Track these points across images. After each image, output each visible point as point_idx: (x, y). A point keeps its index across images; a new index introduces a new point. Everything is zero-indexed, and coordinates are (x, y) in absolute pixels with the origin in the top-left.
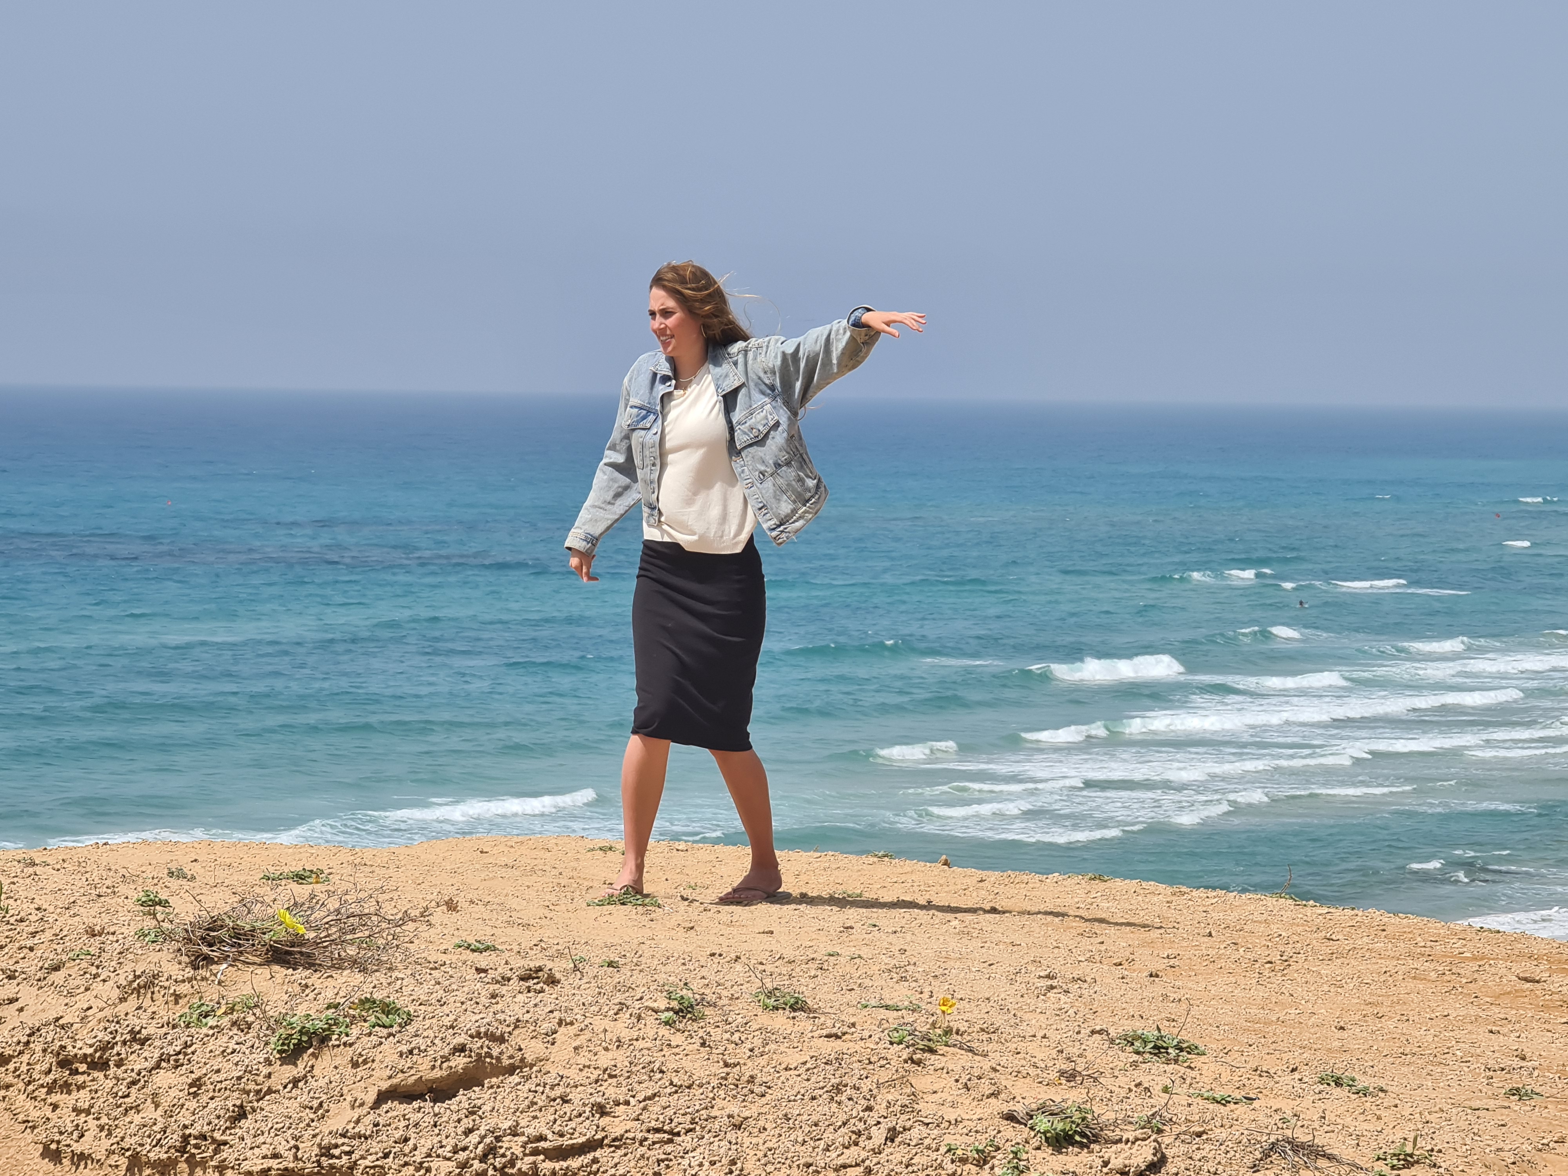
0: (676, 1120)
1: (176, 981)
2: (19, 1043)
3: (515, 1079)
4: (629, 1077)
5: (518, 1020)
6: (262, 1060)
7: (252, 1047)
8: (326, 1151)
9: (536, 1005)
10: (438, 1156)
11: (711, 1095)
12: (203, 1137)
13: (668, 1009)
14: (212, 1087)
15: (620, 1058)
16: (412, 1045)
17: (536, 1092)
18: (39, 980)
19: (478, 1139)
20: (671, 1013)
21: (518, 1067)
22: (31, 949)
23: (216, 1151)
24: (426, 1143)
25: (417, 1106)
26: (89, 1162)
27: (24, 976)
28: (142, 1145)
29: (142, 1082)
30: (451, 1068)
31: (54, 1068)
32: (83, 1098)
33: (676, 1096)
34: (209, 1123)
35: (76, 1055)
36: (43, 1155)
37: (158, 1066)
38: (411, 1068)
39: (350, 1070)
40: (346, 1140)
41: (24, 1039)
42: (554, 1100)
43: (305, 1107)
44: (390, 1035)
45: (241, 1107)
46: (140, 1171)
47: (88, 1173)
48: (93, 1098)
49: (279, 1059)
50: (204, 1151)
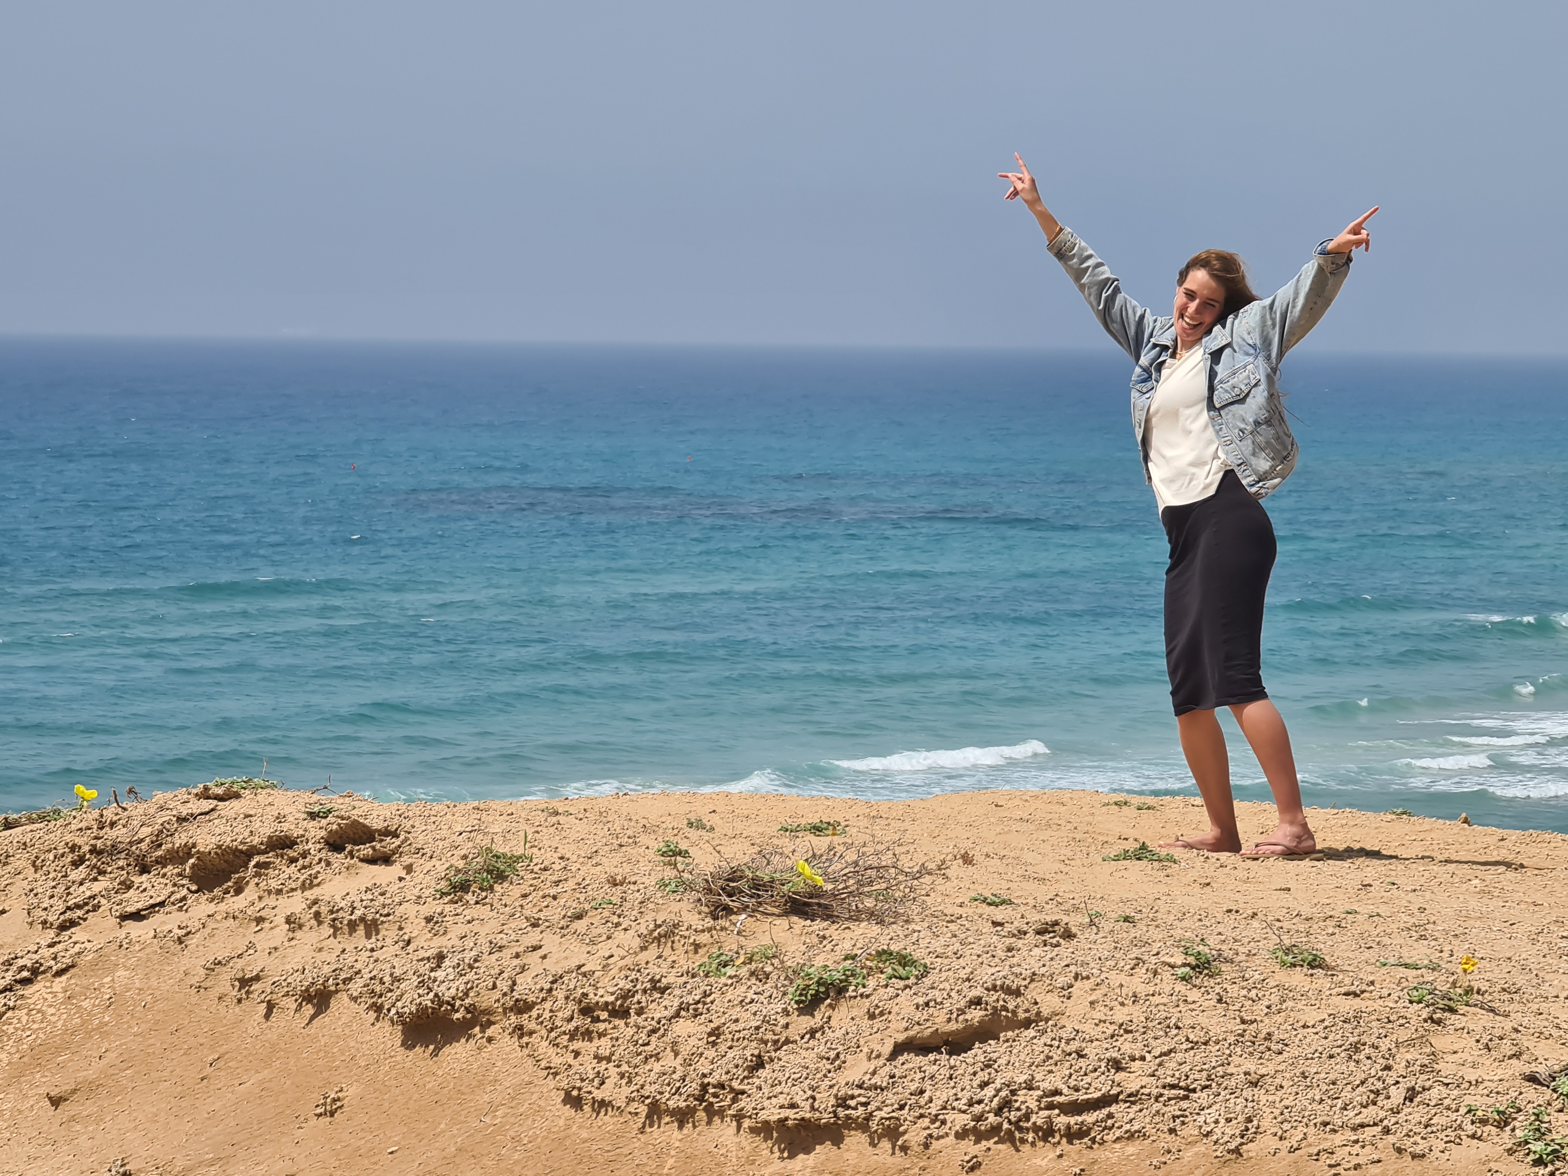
0: (1191, 1077)
1: (696, 931)
2: (542, 990)
3: (1031, 1033)
4: (1144, 1033)
5: (1034, 974)
6: (779, 1010)
7: (770, 997)
8: (842, 1102)
9: (1052, 959)
10: (953, 1109)
11: (1228, 1052)
12: (721, 1086)
13: (1184, 965)
14: (731, 1036)
15: (1137, 1013)
16: (929, 998)
17: (1051, 1046)
18: (562, 928)
19: (993, 1092)
20: (1187, 969)
21: (1034, 1021)
22: (555, 898)
23: (734, 1100)
24: (942, 1095)
25: (932, 1059)
26: (610, 1109)
27: (547, 924)
28: (661, 1093)
29: (662, 1031)
30: (967, 1021)
31: (576, 1015)
32: (604, 1045)
33: (1192, 1052)
34: (727, 1073)
35: (597, 1003)
36: (565, 1102)
37: (677, 1015)
38: (928, 1020)
39: (866, 1022)
40: (862, 1092)
41: (547, 986)
42: (1070, 1054)
43: (822, 1058)
44: (907, 987)
45: (759, 1056)
46: (660, 1119)
47: (608, 1120)
48: (613, 1046)
49: (797, 1009)
50: (722, 1100)
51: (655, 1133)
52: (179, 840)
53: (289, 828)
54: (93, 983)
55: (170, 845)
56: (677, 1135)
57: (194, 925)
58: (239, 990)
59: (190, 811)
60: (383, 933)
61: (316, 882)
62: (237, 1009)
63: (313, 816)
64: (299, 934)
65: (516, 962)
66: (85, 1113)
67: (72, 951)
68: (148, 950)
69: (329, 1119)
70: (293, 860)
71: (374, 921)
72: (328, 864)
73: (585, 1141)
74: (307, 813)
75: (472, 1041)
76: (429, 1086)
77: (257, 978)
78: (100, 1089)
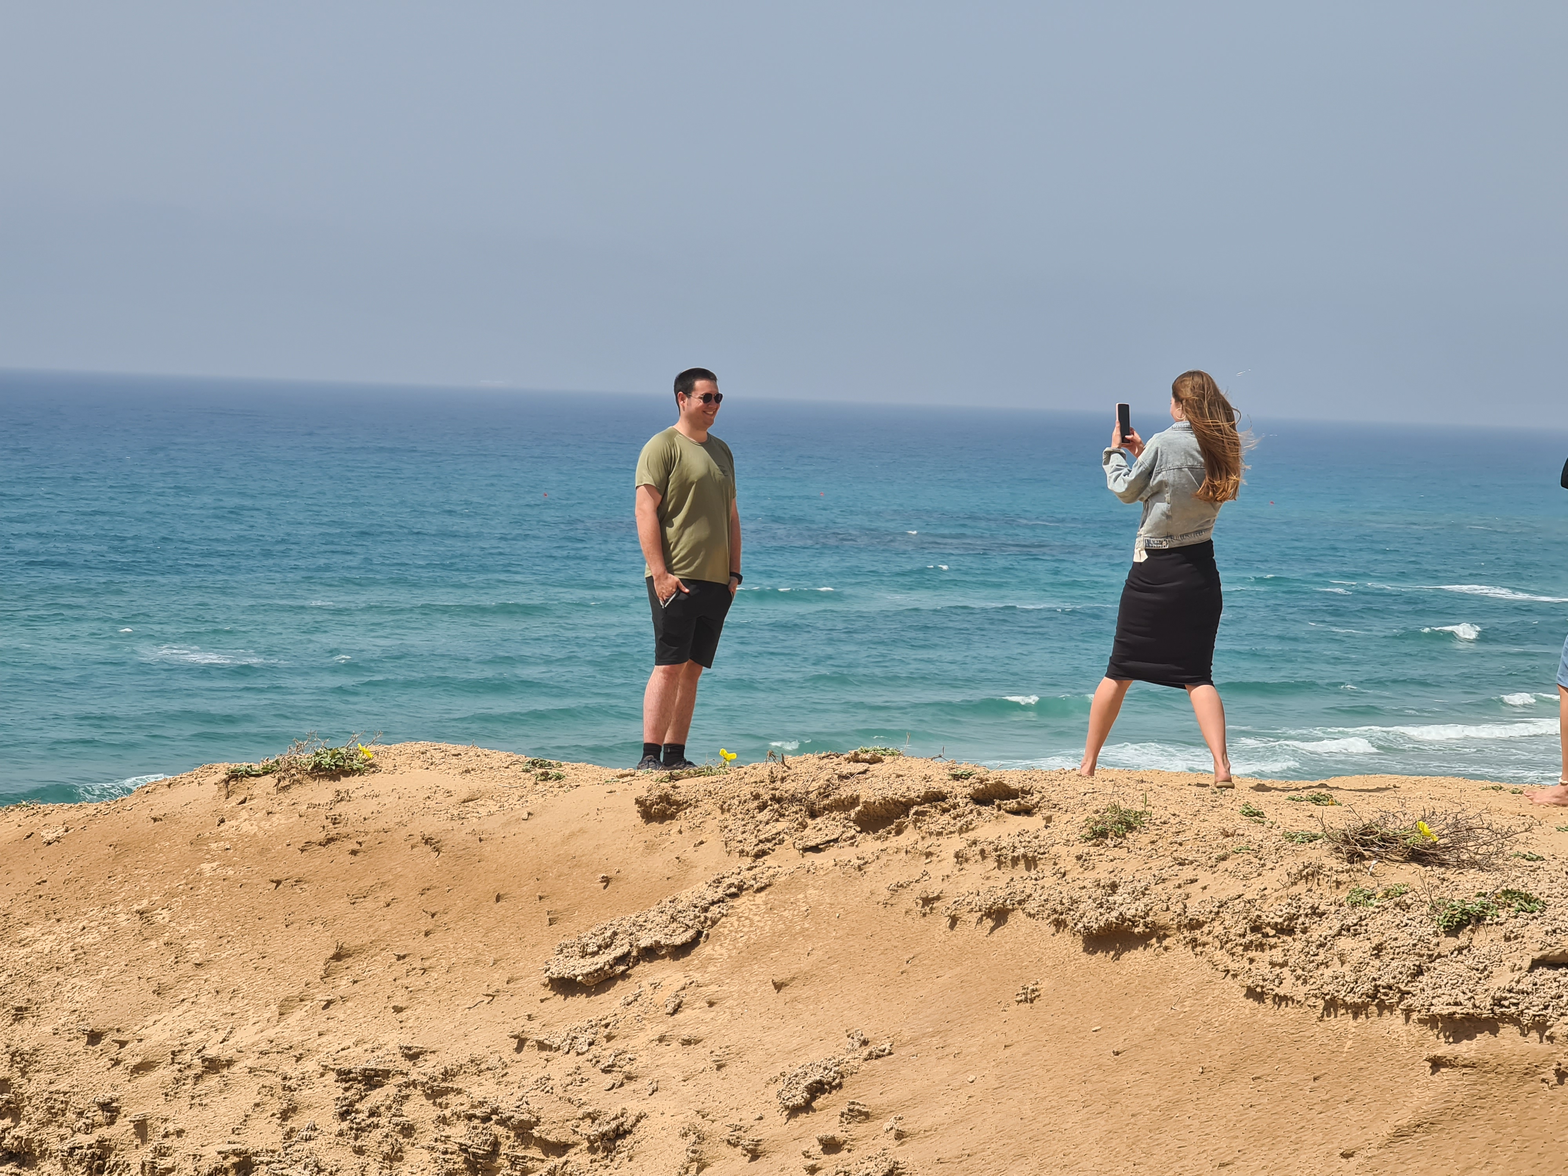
1: (1337, 871)
2: (1210, 912)
6: (1431, 932)
7: (1421, 922)
8: (1497, 1002)
12: (1390, 987)
14: (1392, 951)
16: (1552, 926)
18: (1212, 867)
23: (1401, 999)
25: (1563, 972)
26: (1290, 1003)
27: (1199, 863)
28: (1338, 991)
29: (1329, 944)
31: (1248, 932)
32: (1277, 955)
34: (1394, 978)
35: (1268, 923)
36: (1247, 996)
37: (1339, 934)
38: (1556, 943)
39: (1504, 943)
40: (1512, 995)
41: (1216, 910)
43: (1472, 969)
44: (1534, 918)
46: (1336, 1011)
47: (1289, 1011)
48: (1285, 955)
49: (1444, 932)
50: (1391, 998)
51: (1332, 1021)
52: (845, 791)
53: (936, 785)
54: (789, 899)
55: (838, 796)
56: (1352, 1022)
57: (869, 857)
58: (923, 907)
59: (849, 771)
60: (1040, 867)
61: (971, 827)
62: (922, 921)
63: (956, 777)
64: (965, 865)
65: (1180, 891)
66: (805, 996)
67: (768, 874)
68: (831, 875)
69: (1028, 1005)
70: (945, 811)
71: (1034, 857)
72: (979, 814)
73: (1272, 1026)
74: (952, 775)
75: (1150, 950)
76: (1115, 982)
77: (938, 898)
78: (814, 978)
